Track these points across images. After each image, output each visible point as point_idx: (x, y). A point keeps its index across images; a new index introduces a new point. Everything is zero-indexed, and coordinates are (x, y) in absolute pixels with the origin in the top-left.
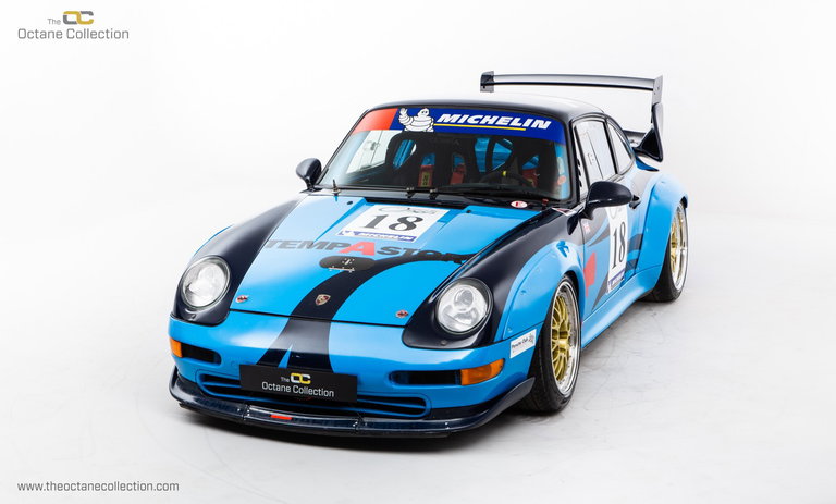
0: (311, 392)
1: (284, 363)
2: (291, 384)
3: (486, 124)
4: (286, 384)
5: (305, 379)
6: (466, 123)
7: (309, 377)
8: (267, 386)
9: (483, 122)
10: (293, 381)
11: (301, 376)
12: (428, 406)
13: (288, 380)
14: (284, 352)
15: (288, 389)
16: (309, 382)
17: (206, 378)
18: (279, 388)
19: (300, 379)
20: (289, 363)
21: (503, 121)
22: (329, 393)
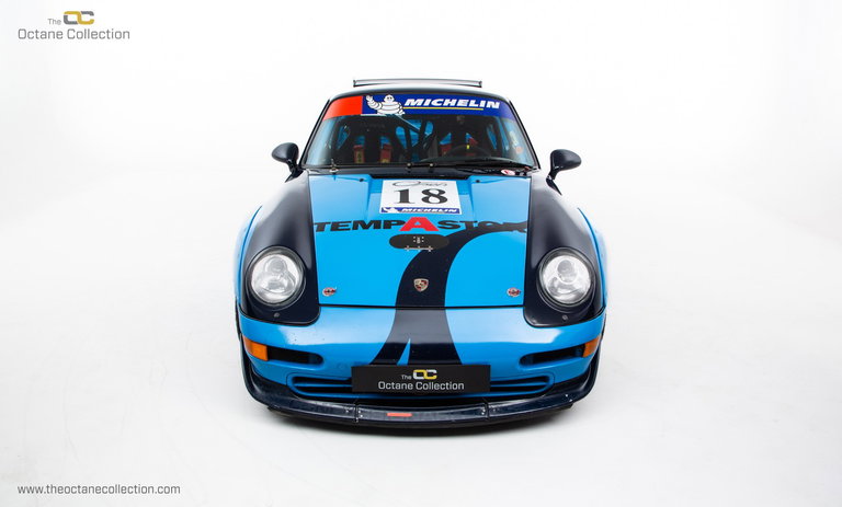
0: (437, 387)
1: (404, 359)
2: (413, 381)
3: (449, 106)
4: (407, 382)
5: (430, 374)
6: (430, 105)
7: (435, 371)
8: (383, 386)
9: (445, 104)
10: (415, 377)
11: (425, 372)
12: (551, 382)
13: (410, 378)
14: (404, 345)
15: (409, 387)
16: (435, 377)
17: (297, 379)
18: (399, 386)
19: (425, 376)
20: (411, 357)
21: (462, 103)
22: (460, 386)
